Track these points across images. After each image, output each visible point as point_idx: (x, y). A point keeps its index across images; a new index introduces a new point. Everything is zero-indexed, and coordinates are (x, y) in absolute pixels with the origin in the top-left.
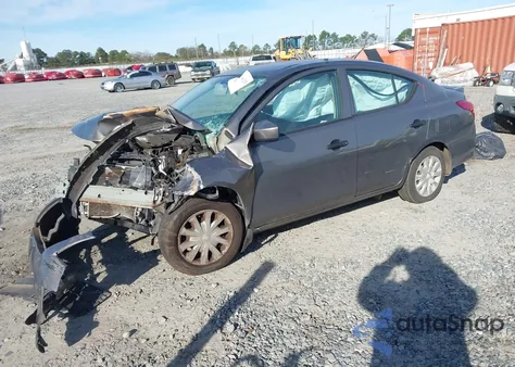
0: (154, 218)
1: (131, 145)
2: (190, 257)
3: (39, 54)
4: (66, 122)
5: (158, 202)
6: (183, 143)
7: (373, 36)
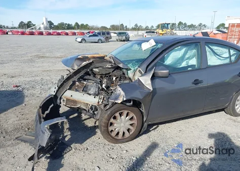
0: (97, 110)
1: (90, 72)
2: (113, 134)
3: (50, 23)
4: (58, 55)
5: (100, 103)
6: (116, 74)
7: (204, 25)
